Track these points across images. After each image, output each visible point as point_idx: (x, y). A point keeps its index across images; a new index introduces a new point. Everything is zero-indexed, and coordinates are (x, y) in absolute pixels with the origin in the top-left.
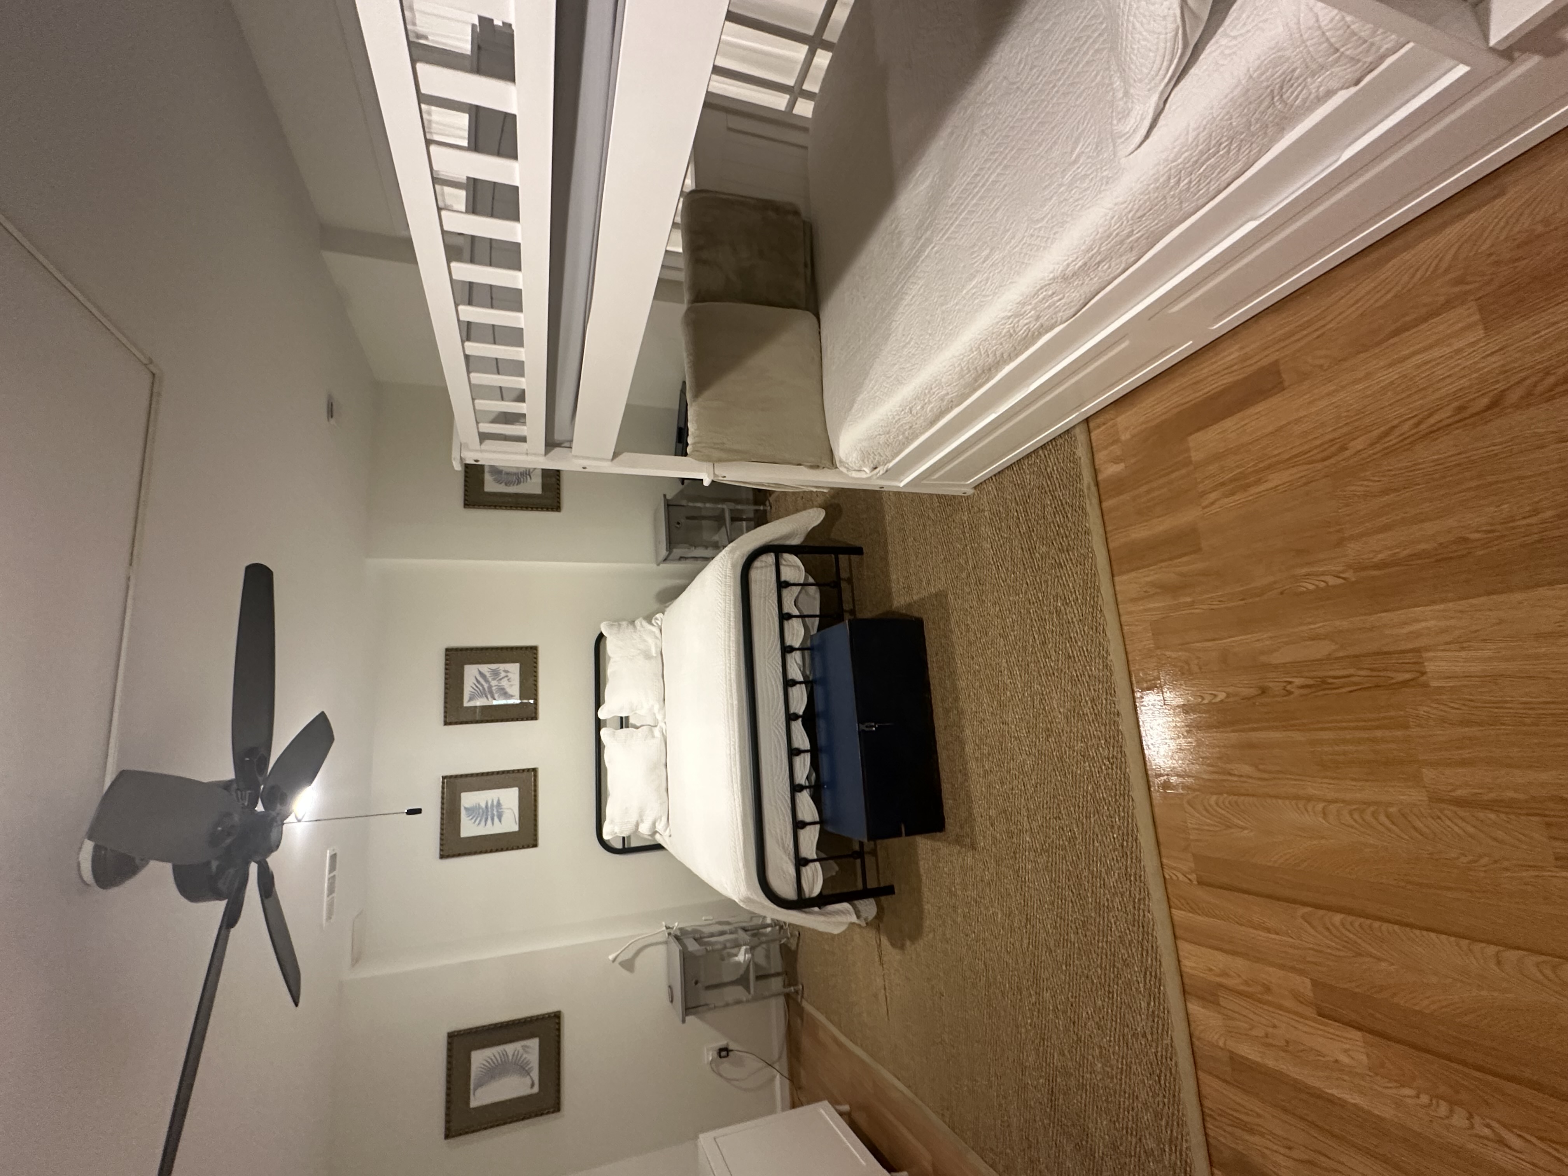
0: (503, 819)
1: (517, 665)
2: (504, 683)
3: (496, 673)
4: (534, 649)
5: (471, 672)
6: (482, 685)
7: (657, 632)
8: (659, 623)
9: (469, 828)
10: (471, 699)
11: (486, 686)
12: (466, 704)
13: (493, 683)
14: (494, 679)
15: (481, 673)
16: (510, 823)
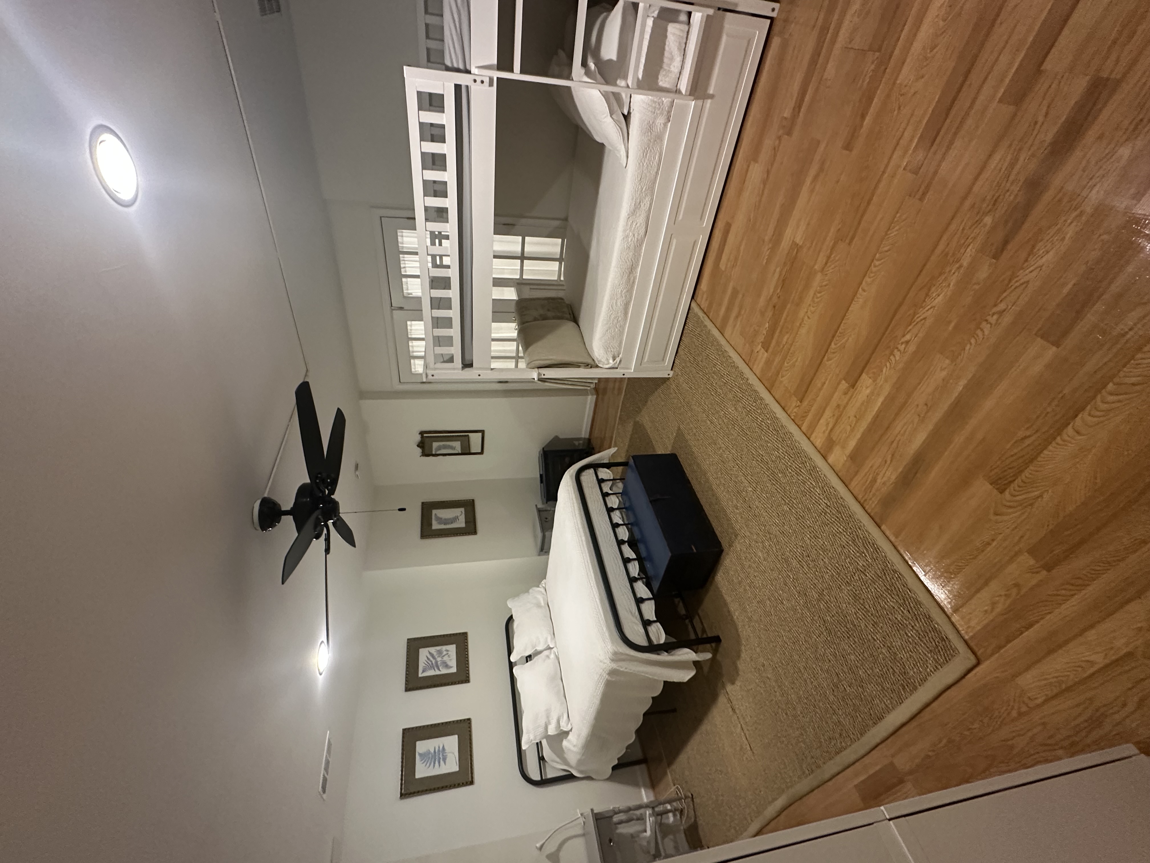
0: (447, 761)
1: (454, 646)
2: (446, 658)
3: (440, 652)
4: (465, 635)
5: (424, 653)
6: (431, 661)
7: (543, 590)
8: (544, 585)
9: (422, 771)
10: (423, 671)
11: (434, 662)
12: (420, 675)
13: (439, 659)
14: (439, 657)
15: (430, 653)
16: (451, 765)
